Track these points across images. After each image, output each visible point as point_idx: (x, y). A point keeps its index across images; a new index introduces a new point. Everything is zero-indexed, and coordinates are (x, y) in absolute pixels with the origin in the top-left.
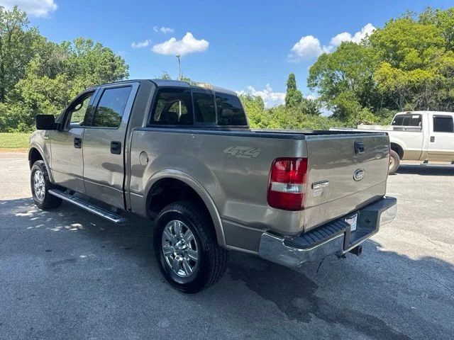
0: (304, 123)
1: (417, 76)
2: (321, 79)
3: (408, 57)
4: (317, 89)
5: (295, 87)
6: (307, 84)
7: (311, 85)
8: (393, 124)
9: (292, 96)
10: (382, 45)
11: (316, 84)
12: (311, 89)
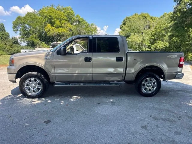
0: (14, 48)
1: (61, 30)
2: (20, 28)
3: (56, 23)
4: (18, 32)
5: (5, 30)
6: (13, 30)
7: (16, 31)
8: (51, 48)
9: (4, 35)
10: (46, 17)
11: (18, 30)
12: (15, 32)
